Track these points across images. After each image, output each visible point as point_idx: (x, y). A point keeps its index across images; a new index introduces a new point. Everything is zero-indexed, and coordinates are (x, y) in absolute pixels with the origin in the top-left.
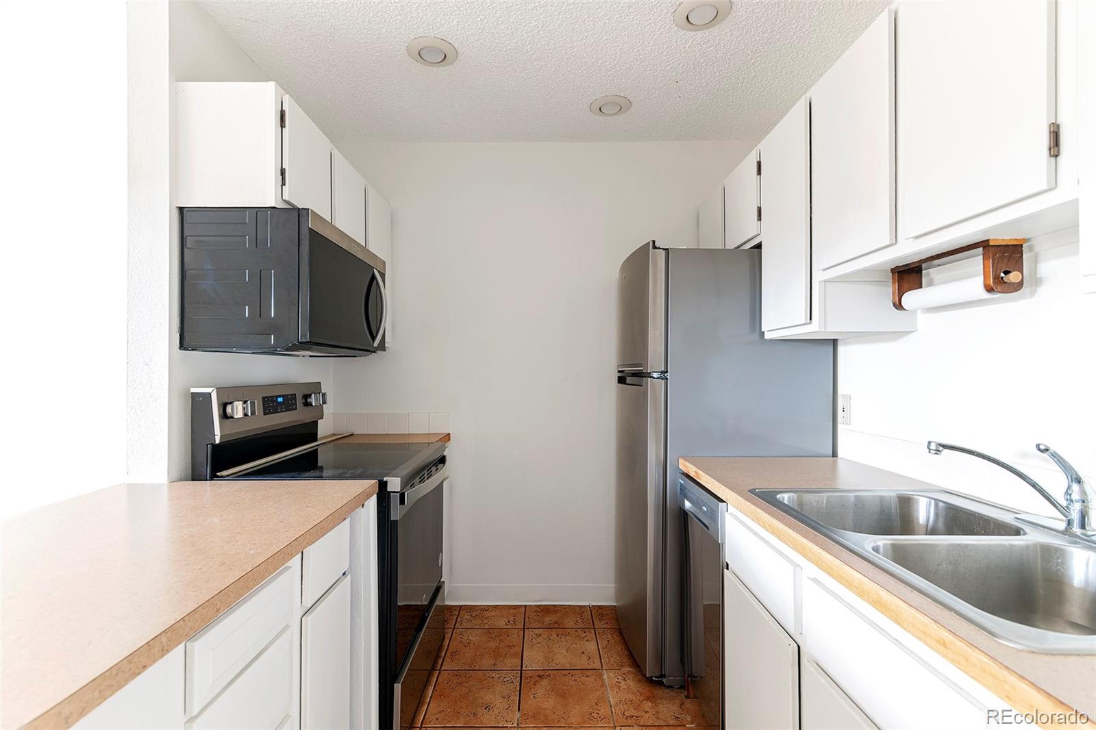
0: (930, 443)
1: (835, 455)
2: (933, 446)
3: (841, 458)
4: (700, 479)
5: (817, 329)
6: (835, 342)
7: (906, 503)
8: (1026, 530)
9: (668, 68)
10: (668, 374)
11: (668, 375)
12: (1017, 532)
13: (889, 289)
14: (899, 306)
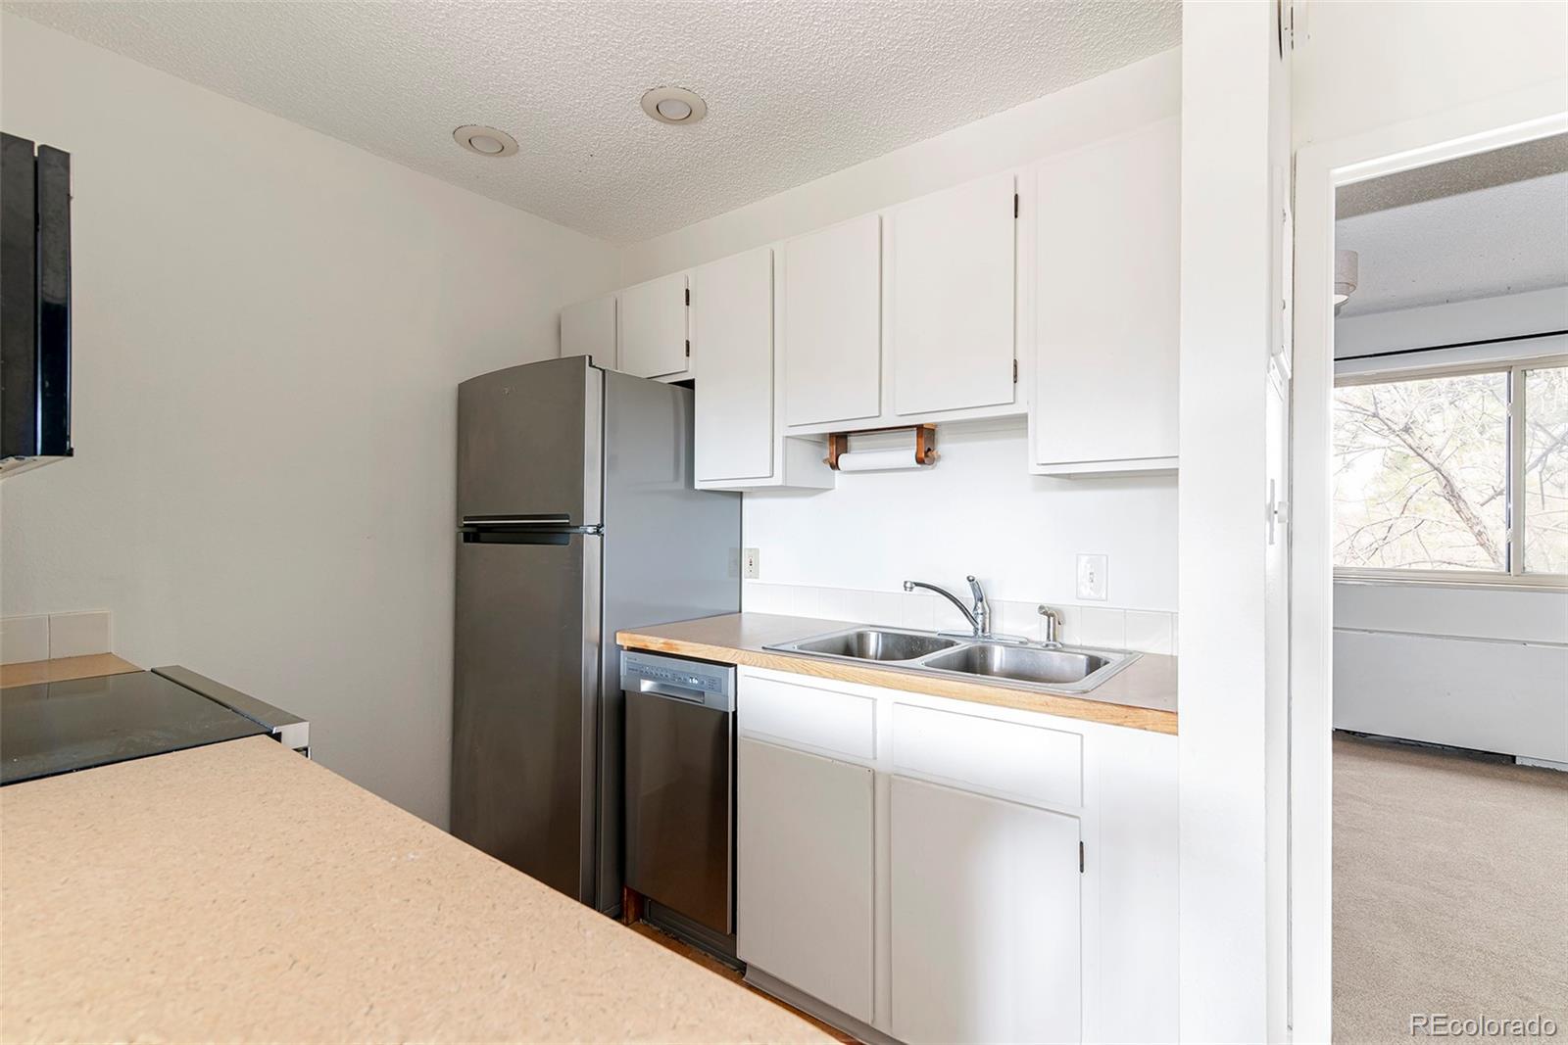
0: (906, 582)
1: (740, 612)
2: (908, 585)
3: (748, 613)
4: (677, 649)
5: (780, 483)
6: (741, 493)
7: (861, 637)
8: (958, 641)
9: (596, 138)
10: (604, 528)
11: (604, 530)
12: (951, 644)
13: (827, 452)
14: (835, 466)
